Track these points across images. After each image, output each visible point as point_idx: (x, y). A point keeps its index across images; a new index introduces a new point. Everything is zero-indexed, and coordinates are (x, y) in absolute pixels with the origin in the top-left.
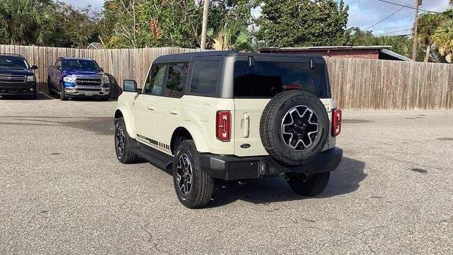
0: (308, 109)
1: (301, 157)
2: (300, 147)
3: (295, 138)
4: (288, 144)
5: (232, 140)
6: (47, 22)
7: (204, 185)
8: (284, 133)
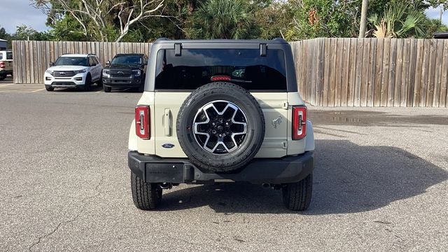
0: (229, 105)
1: (221, 163)
2: (220, 151)
3: (214, 140)
4: (203, 146)
5: (152, 138)
6: (243, 21)
7: (139, 185)
8: (196, 132)
